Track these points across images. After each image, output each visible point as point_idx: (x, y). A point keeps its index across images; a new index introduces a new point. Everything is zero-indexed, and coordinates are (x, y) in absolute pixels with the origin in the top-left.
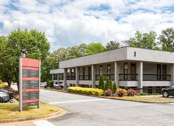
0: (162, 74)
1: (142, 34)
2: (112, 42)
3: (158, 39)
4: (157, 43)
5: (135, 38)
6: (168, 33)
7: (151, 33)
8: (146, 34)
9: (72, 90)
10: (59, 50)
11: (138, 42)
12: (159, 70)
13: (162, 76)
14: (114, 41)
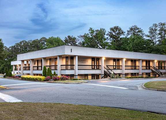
0: (96, 65)
1: (95, 30)
2: (69, 37)
3: (107, 35)
4: (107, 38)
5: (89, 34)
6: (115, 30)
7: (101, 30)
8: (97, 30)
9: (24, 77)
10: (21, 43)
11: (91, 37)
12: (93, 62)
13: (96, 67)
14: (71, 36)
